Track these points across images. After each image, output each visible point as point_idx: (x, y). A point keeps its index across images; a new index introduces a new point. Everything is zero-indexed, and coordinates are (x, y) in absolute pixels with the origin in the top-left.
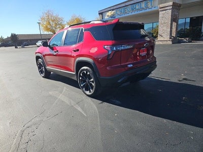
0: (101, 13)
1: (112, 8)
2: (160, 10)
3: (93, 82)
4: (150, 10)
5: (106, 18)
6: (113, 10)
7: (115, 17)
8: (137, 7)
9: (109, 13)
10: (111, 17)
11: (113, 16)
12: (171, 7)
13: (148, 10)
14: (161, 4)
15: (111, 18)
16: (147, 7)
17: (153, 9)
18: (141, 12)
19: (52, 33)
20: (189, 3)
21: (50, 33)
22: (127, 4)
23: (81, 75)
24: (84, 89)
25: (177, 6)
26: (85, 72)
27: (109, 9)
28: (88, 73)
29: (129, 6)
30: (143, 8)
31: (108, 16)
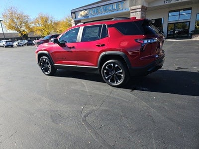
0: (74, 13)
1: (85, 8)
2: (131, 11)
3: (121, 73)
4: (121, 11)
5: (79, 17)
6: (86, 10)
7: (88, 17)
8: (110, 8)
9: (82, 13)
10: (84, 16)
11: (86, 16)
12: (140, 10)
13: (119, 12)
14: (132, 6)
15: (84, 18)
16: (118, 9)
17: (124, 11)
18: (113, 13)
19: (17, 32)
20: (153, 7)
21: (15, 32)
22: (100, 4)
23: (107, 67)
24: (109, 81)
25: (144, 9)
26: (112, 65)
27: (82, 9)
28: (116, 65)
29: (101, 7)
30: (115, 9)
31: (81, 15)
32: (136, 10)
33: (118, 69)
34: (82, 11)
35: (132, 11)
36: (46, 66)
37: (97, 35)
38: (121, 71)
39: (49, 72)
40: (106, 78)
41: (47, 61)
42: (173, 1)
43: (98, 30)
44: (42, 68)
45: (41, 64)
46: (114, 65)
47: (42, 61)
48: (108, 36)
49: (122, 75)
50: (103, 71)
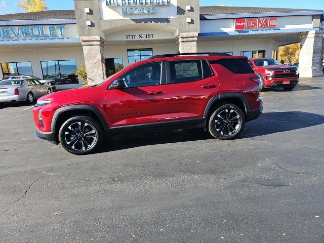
4: (61, 41)
12: (99, 43)
13: (56, 41)
14: (84, 35)
17: (66, 41)
18: (43, 41)
23: (219, 116)
24: (222, 133)
25: (102, 43)
26: (227, 111)
28: (232, 111)
29: (17, 28)
30: (47, 36)
32: (92, 43)
35: (85, 43)
36: (79, 135)
37: (195, 73)
38: (238, 117)
39: (91, 147)
40: (218, 130)
41: (86, 124)
42: (137, 38)
43: (195, 66)
44: (68, 143)
45: (67, 133)
46: (229, 111)
47: (70, 128)
48: (214, 75)
49: (239, 122)
50: (213, 121)
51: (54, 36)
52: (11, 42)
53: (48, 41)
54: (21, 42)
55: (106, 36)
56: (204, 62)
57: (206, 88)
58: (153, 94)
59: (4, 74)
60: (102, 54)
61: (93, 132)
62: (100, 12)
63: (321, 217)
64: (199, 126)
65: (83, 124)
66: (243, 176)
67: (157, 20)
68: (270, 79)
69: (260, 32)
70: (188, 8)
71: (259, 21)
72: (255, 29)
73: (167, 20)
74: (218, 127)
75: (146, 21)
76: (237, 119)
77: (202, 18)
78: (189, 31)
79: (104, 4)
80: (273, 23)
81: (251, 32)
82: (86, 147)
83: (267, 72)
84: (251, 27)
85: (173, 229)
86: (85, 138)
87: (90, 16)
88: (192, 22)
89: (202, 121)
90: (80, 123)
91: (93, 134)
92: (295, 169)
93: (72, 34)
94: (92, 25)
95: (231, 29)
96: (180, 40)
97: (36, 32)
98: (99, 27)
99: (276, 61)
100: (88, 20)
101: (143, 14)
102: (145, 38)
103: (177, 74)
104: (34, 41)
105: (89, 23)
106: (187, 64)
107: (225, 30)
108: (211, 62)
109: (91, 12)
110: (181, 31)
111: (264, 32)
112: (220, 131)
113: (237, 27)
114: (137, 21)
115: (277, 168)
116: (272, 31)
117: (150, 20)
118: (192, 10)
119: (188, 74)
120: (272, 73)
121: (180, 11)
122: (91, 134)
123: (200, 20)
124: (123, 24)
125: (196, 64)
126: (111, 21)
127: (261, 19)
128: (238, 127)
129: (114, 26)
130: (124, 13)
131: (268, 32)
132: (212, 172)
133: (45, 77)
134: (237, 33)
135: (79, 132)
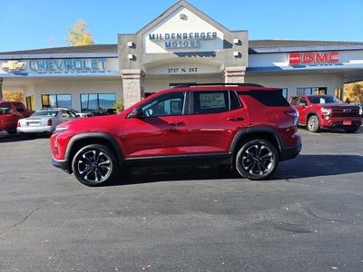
1: (18, 57)
2: (123, 77)
4: (101, 74)
6: (19, 60)
7: (26, 74)
10: (15, 72)
11: (19, 72)
12: (139, 76)
13: (98, 74)
15: (13, 75)
17: (107, 74)
18: (84, 74)
23: (247, 152)
24: (251, 172)
25: (143, 76)
26: (257, 146)
27: (10, 56)
28: (262, 147)
29: (60, 61)
30: (89, 69)
31: (6, 69)
32: (132, 76)
33: (265, 151)
34: (10, 62)
35: (125, 77)
36: (93, 165)
37: (222, 104)
38: (270, 154)
39: (104, 178)
40: (246, 168)
41: (101, 154)
42: (180, 72)
43: (222, 97)
44: (81, 173)
45: (80, 162)
46: (260, 147)
47: (84, 156)
48: (243, 106)
49: (272, 160)
50: (241, 158)
51: (96, 69)
52: (54, 75)
53: (89, 74)
54: (63, 74)
55: (148, 69)
56: (232, 93)
57: (233, 120)
58: (173, 125)
59: (43, 106)
60: (142, 88)
61: (108, 162)
62: (143, 46)
63: (340, 269)
64: (225, 162)
65: (98, 153)
66: (261, 219)
67: (202, 54)
68: (327, 118)
69: (318, 67)
70: (236, 41)
71: (318, 55)
72: (312, 64)
73: (212, 54)
74: (246, 164)
75: (190, 54)
76: (269, 157)
77: (251, 52)
78: (235, 66)
79: (147, 38)
80: (334, 57)
81: (308, 67)
82: (99, 179)
83: (323, 110)
84: (309, 62)
85: (162, 266)
86: (99, 168)
87: (132, 50)
88: (240, 55)
89: (227, 157)
90: (94, 152)
91: (108, 165)
92: (328, 215)
93: (113, 67)
94: (134, 58)
95: (285, 64)
96: (226, 74)
97: (78, 65)
98: (141, 61)
99: (335, 98)
100: (130, 53)
101: (186, 47)
102: (188, 72)
103: (202, 105)
104: (76, 74)
105: (130, 56)
106: (212, 95)
107: (277, 64)
108: (240, 93)
109: (134, 46)
110: (227, 65)
111: (324, 67)
112: (249, 170)
113: (291, 62)
114: (180, 55)
115: (306, 213)
116: (334, 66)
117: (195, 54)
118: (240, 43)
119: (213, 105)
120: (329, 112)
121: (227, 45)
122: (106, 165)
123: (249, 53)
124: (165, 57)
125: (223, 95)
126: (153, 55)
127: (320, 54)
128: (270, 166)
129: (156, 60)
130: (167, 46)
131: (328, 67)
132: (228, 212)
133: (83, 111)
134: (292, 68)
135: (93, 161)
